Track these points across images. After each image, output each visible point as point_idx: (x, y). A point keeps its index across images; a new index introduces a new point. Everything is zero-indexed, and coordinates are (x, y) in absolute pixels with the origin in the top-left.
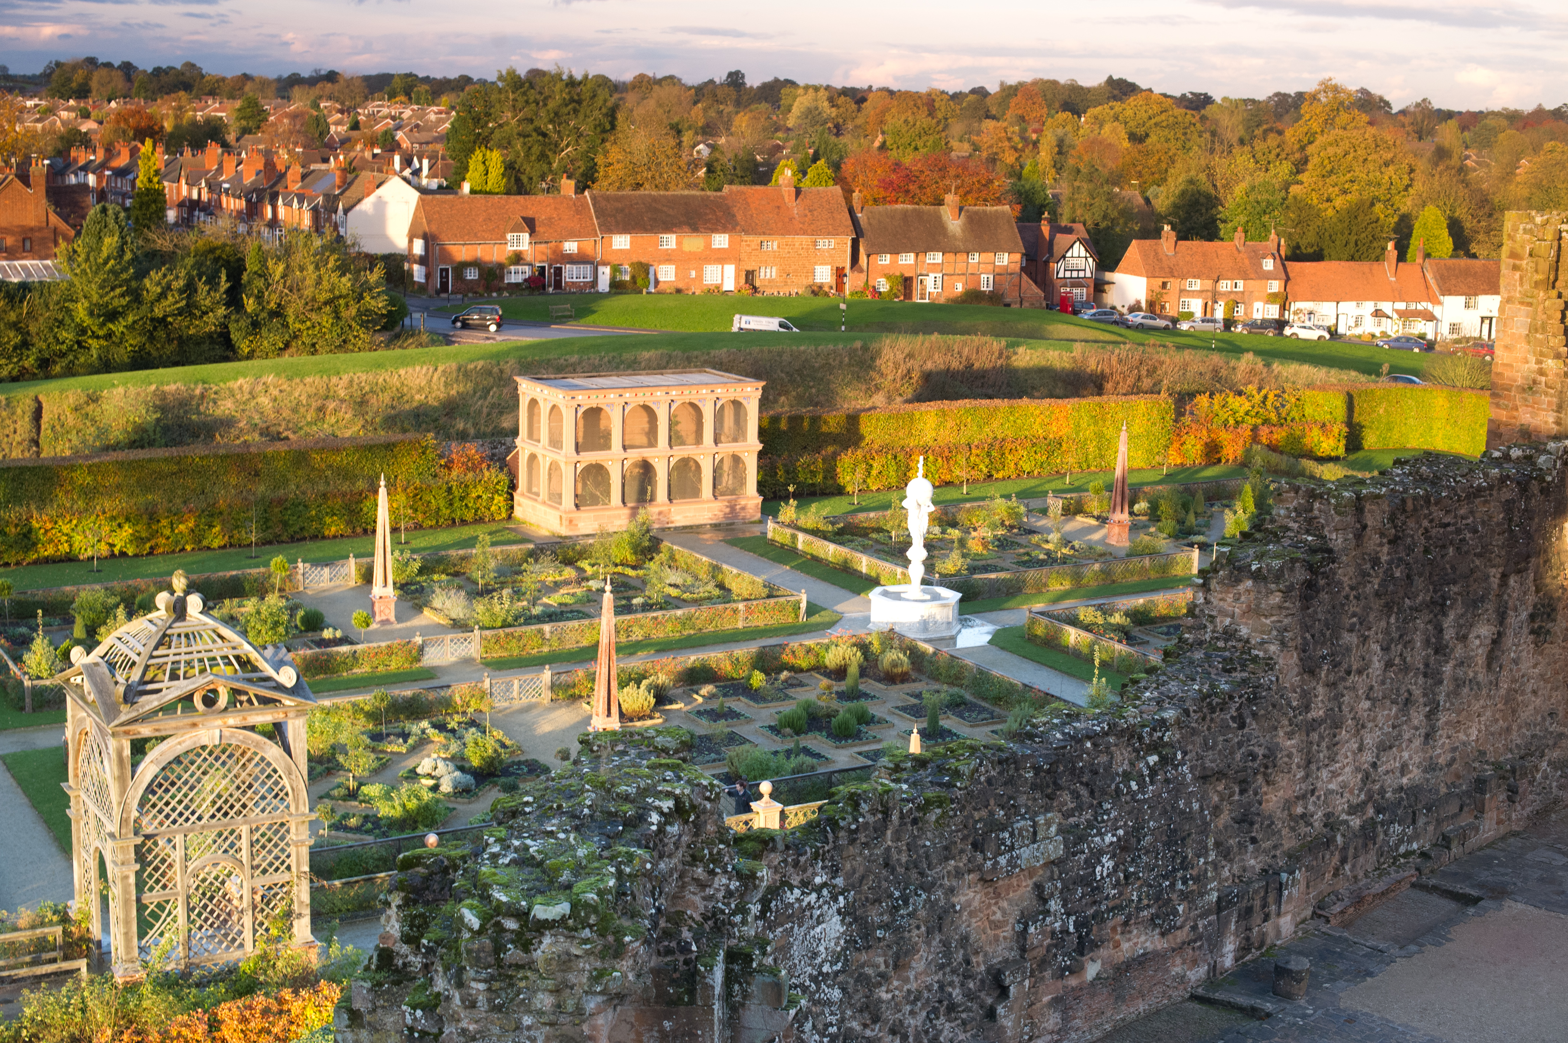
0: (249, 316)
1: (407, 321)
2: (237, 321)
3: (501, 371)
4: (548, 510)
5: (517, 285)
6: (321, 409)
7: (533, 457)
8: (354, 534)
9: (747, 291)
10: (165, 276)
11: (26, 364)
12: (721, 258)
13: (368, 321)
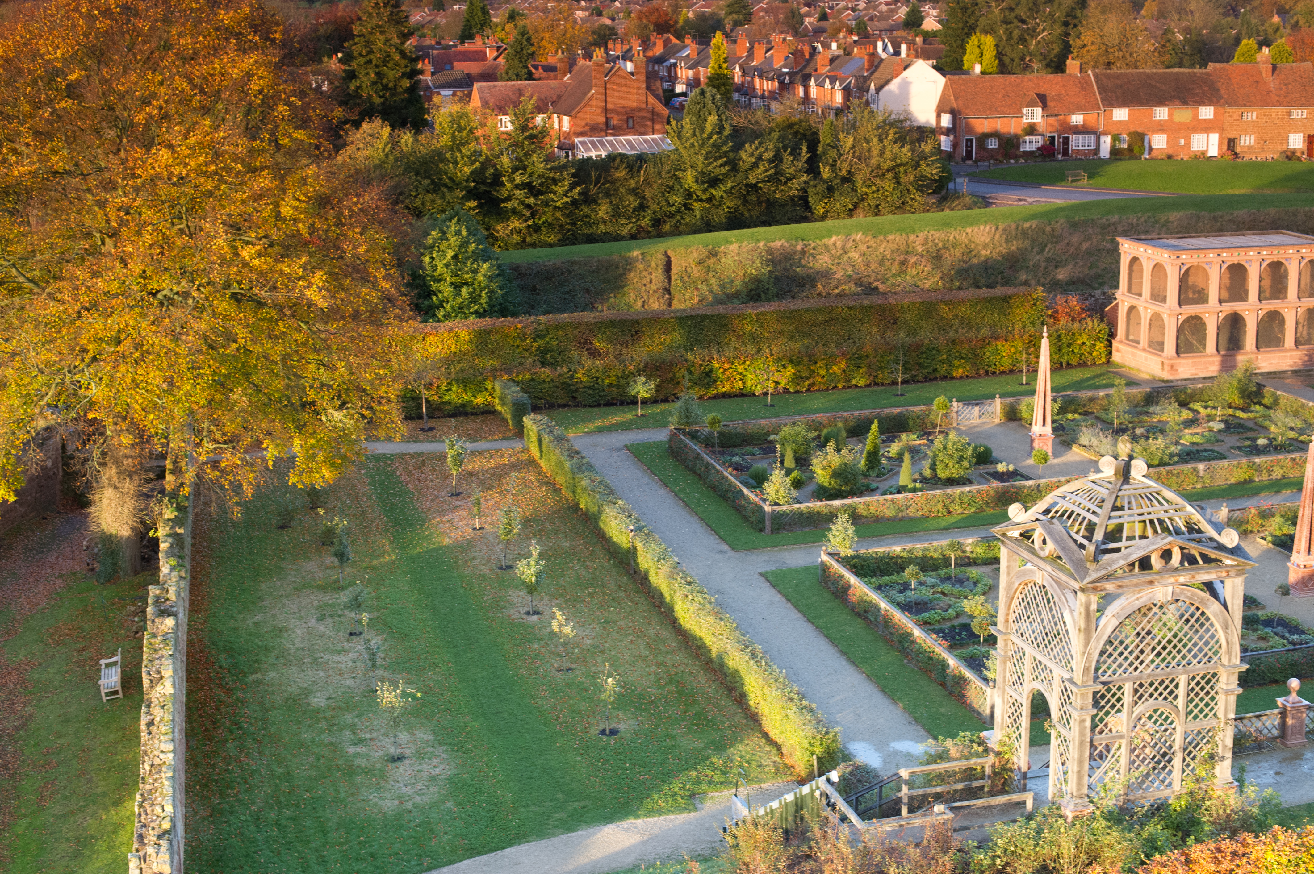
0: (825, 182)
1: (951, 186)
2: (815, 186)
3: (1053, 230)
4: (1149, 356)
5: (1031, 153)
6: (903, 263)
7: (1132, 308)
8: (978, 376)
9: (1229, 157)
10: (757, 148)
11: (643, 223)
12: (1206, 127)
13: (922, 186)
